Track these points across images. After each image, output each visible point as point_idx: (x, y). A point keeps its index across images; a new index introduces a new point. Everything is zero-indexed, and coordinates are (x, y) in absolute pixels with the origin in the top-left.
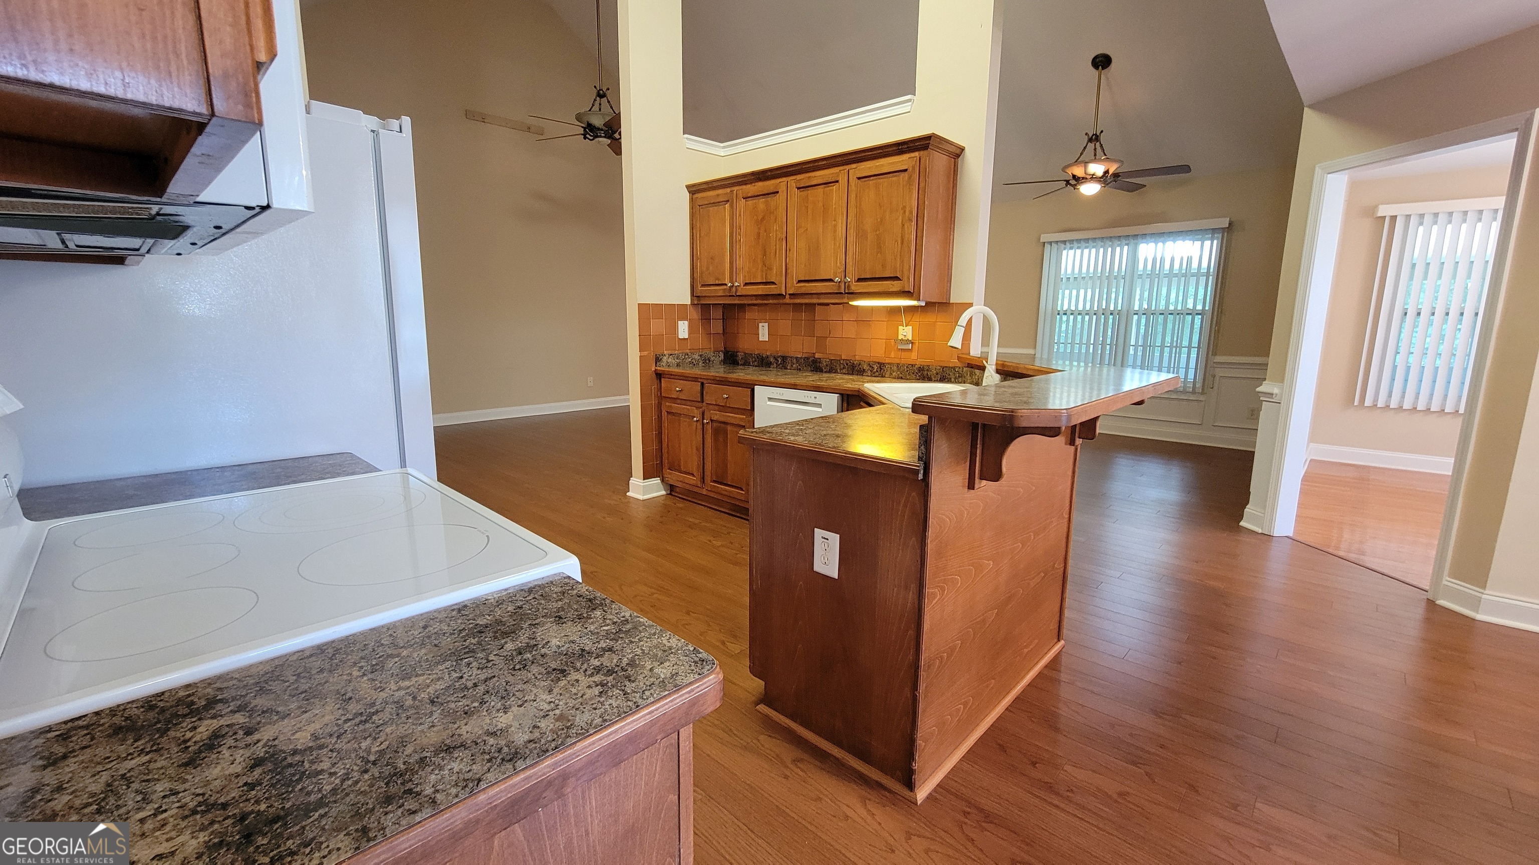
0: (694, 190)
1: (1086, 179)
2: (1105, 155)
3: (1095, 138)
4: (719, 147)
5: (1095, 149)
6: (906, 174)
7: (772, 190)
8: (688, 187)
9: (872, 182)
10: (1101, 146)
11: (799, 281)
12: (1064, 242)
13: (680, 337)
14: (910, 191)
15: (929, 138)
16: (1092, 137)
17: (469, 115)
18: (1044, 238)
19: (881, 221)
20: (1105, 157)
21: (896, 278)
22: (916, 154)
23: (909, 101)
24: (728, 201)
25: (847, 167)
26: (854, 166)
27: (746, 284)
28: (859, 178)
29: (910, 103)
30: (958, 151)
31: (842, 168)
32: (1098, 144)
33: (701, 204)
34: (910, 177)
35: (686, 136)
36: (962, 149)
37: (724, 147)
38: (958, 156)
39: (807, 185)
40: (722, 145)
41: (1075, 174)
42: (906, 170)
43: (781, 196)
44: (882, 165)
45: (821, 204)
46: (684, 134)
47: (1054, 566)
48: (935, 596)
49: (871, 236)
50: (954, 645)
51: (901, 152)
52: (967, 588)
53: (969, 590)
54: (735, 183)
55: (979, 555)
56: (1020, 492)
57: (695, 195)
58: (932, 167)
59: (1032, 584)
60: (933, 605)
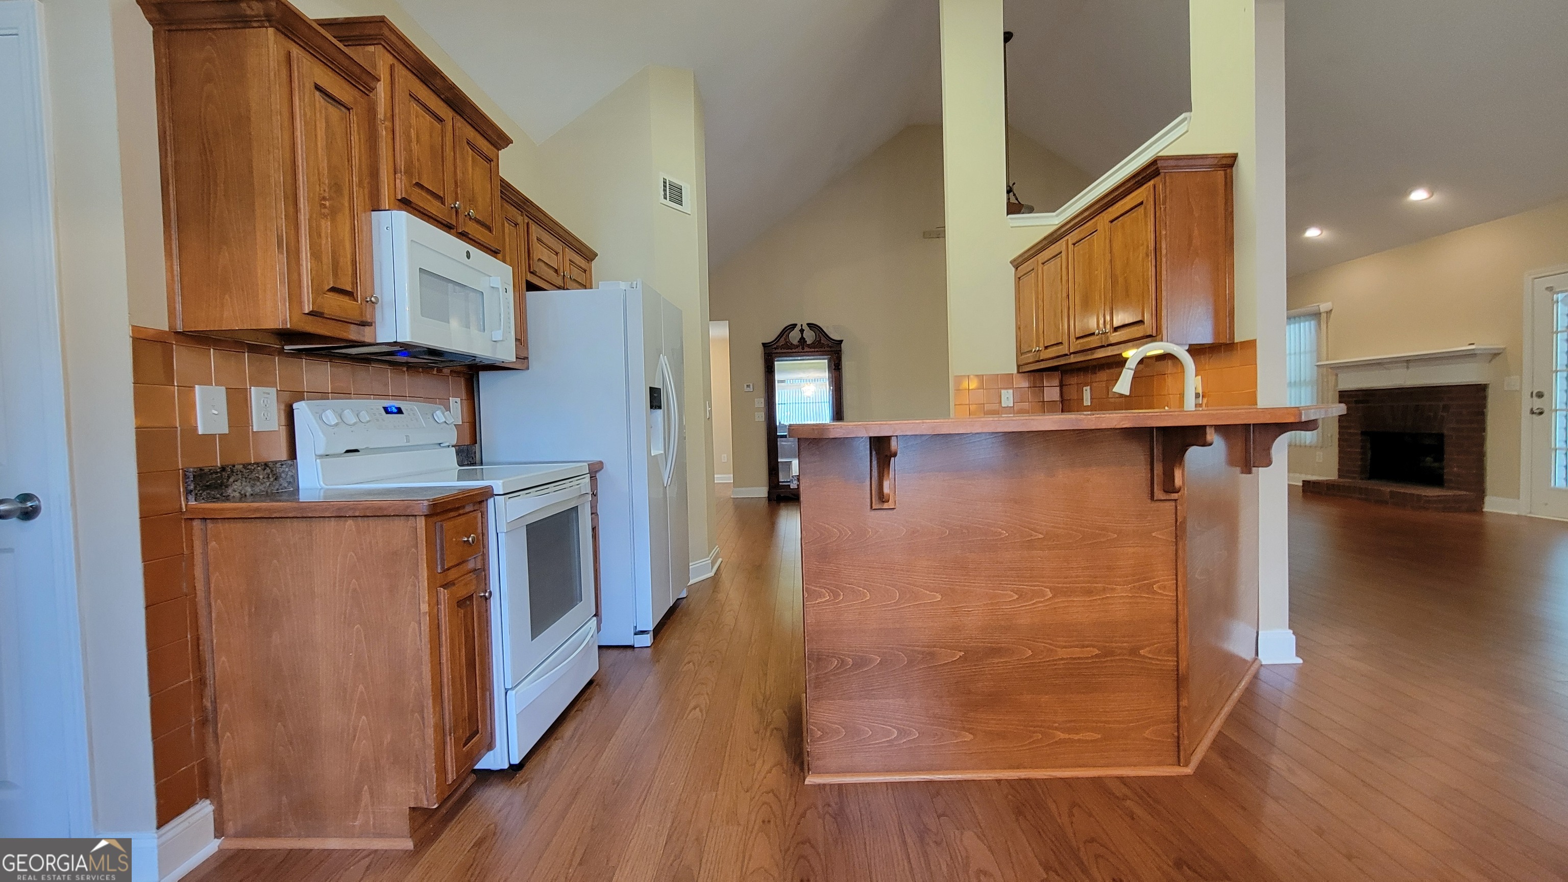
0: (1017, 264)
4: (1052, 217)
6: (1143, 207)
7: (1059, 250)
8: (1011, 262)
9: (1119, 222)
11: (1077, 338)
13: (1003, 406)
14: (1146, 223)
15: (1154, 162)
17: (926, 235)
19: (1127, 263)
21: (1141, 322)
22: (1151, 183)
23: (1186, 119)
24: (1033, 269)
25: (1104, 213)
26: (1109, 209)
27: (1046, 348)
28: (1112, 222)
29: (1186, 122)
31: (1100, 215)
33: (1019, 276)
34: (1145, 208)
35: (1009, 216)
36: (1235, 156)
37: (1057, 216)
38: (1231, 166)
39: (1078, 239)
40: (1054, 214)
42: (1142, 203)
43: (1064, 255)
44: (1125, 204)
45: (1088, 257)
46: (1007, 215)
47: (1134, 651)
48: (821, 595)
49: (1121, 280)
50: (865, 656)
51: (1140, 184)
52: (885, 606)
53: (890, 610)
54: (1036, 252)
55: (908, 580)
56: (1001, 534)
57: (1017, 268)
58: (1171, 191)
59: (1062, 653)
60: (818, 603)
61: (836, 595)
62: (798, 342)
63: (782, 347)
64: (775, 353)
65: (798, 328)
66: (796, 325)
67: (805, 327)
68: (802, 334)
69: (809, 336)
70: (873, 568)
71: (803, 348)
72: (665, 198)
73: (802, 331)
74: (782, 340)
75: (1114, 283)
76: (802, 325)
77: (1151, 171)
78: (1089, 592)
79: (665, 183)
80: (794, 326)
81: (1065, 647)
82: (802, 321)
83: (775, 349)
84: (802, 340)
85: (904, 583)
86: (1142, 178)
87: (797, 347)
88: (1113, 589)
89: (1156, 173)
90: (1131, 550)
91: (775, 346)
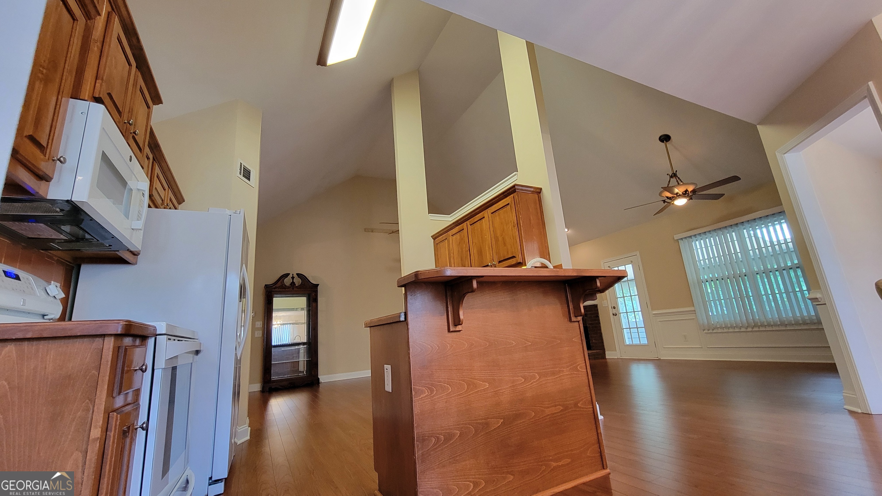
0: (435, 237)
1: (675, 197)
2: (682, 182)
3: (674, 175)
5: (677, 181)
6: (509, 206)
7: (462, 229)
8: (432, 237)
9: (497, 213)
10: (679, 178)
12: (690, 237)
14: (512, 212)
15: (514, 186)
16: (672, 175)
17: (366, 230)
18: (676, 237)
19: (503, 231)
20: (683, 183)
21: (514, 257)
22: (512, 195)
23: (516, 175)
24: (446, 239)
25: (487, 210)
26: (490, 208)
28: (492, 213)
30: (538, 191)
31: (486, 210)
32: (677, 178)
33: (437, 243)
34: (511, 206)
35: (430, 214)
36: (541, 189)
37: (451, 217)
38: (540, 193)
39: (473, 222)
40: (449, 216)
41: (667, 196)
42: (508, 204)
43: (465, 231)
44: (499, 205)
45: (479, 230)
46: (429, 214)
47: (576, 405)
48: (422, 392)
49: (500, 239)
50: (451, 432)
51: (506, 196)
52: (459, 395)
53: (462, 397)
54: (448, 230)
55: (470, 376)
56: (513, 343)
57: (435, 240)
58: (521, 200)
59: (548, 411)
60: (422, 398)
61: (432, 391)
62: (290, 284)
63: (279, 288)
64: (273, 291)
65: (291, 276)
66: (289, 274)
67: (295, 275)
68: (293, 280)
69: (298, 281)
70: (452, 370)
71: (293, 289)
72: (240, 174)
73: (293, 278)
74: (279, 284)
75: (497, 240)
76: (293, 275)
77: (512, 190)
78: (553, 374)
79: (241, 166)
80: (288, 275)
81: (548, 408)
82: (294, 271)
83: (274, 288)
84: (293, 283)
85: (468, 378)
86: (507, 194)
87: (289, 287)
88: (563, 371)
89: (514, 191)
90: (567, 348)
91: (274, 287)
